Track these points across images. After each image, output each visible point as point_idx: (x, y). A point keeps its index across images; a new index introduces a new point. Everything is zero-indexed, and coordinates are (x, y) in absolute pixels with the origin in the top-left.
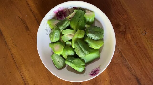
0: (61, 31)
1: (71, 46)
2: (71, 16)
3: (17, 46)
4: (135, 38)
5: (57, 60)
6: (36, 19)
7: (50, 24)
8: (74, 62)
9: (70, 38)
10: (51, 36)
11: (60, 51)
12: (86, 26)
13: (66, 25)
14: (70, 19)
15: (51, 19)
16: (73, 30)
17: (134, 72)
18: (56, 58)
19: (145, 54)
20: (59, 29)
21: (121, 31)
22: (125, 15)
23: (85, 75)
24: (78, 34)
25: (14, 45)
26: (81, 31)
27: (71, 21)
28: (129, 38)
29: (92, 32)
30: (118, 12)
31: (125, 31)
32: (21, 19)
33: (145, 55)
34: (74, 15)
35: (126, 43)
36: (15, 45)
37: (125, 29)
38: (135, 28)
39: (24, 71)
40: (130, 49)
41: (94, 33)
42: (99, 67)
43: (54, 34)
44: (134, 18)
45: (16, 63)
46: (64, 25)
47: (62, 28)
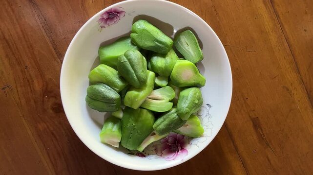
0: (174, 110)
1: (157, 75)
2: (152, 140)
3: (284, 87)
4: (27, 82)
5: (190, 47)
6: (233, 142)
7: (197, 126)
8: (153, 41)
9: (157, 93)
10: (197, 102)
11: (181, 67)
12: (120, 115)
13: (163, 122)
14: (155, 132)
15: (197, 138)
16: (149, 109)
17: (34, 12)
18: (192, 53)
19: (10, 47)
20: (177, 115)
21: (53, 97)
22: (41, 130)
23: (134, 12)
24: (136, 100)
25: (291, 91)
26: (132, 105)
27: (152, 129)
28: (38, 82)
29: (108, 101)
30: (55, 137)
31: (44, 96)
32: (268, 145)
33: (11, 44)
34: (144, 142)
35: (46, 73)
36: (288, 90)
37: (43, 102)
38: (23, 101)
39: (272, 32)
40: (38, 59)
41: (105, 97)
42: (102, 27)
43: (189, 104)
44: (24, 121)
45: (288, 51)
46: (166, 122)
47: (171, 115)
